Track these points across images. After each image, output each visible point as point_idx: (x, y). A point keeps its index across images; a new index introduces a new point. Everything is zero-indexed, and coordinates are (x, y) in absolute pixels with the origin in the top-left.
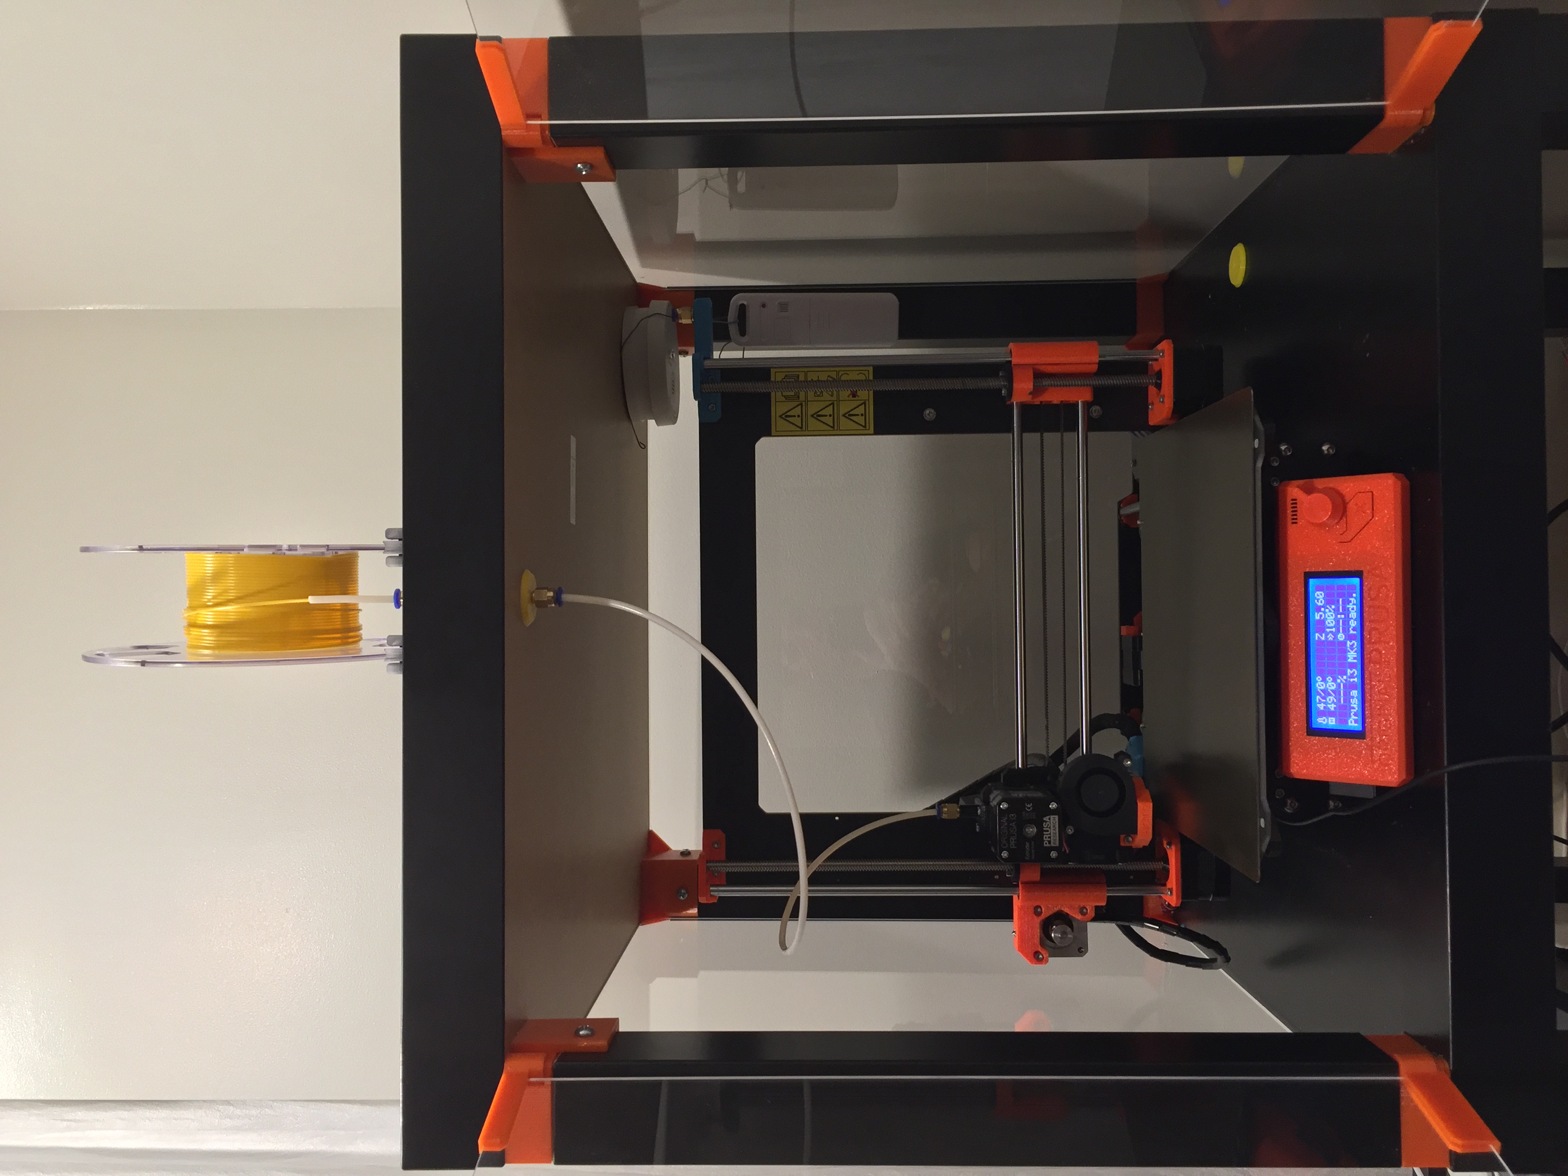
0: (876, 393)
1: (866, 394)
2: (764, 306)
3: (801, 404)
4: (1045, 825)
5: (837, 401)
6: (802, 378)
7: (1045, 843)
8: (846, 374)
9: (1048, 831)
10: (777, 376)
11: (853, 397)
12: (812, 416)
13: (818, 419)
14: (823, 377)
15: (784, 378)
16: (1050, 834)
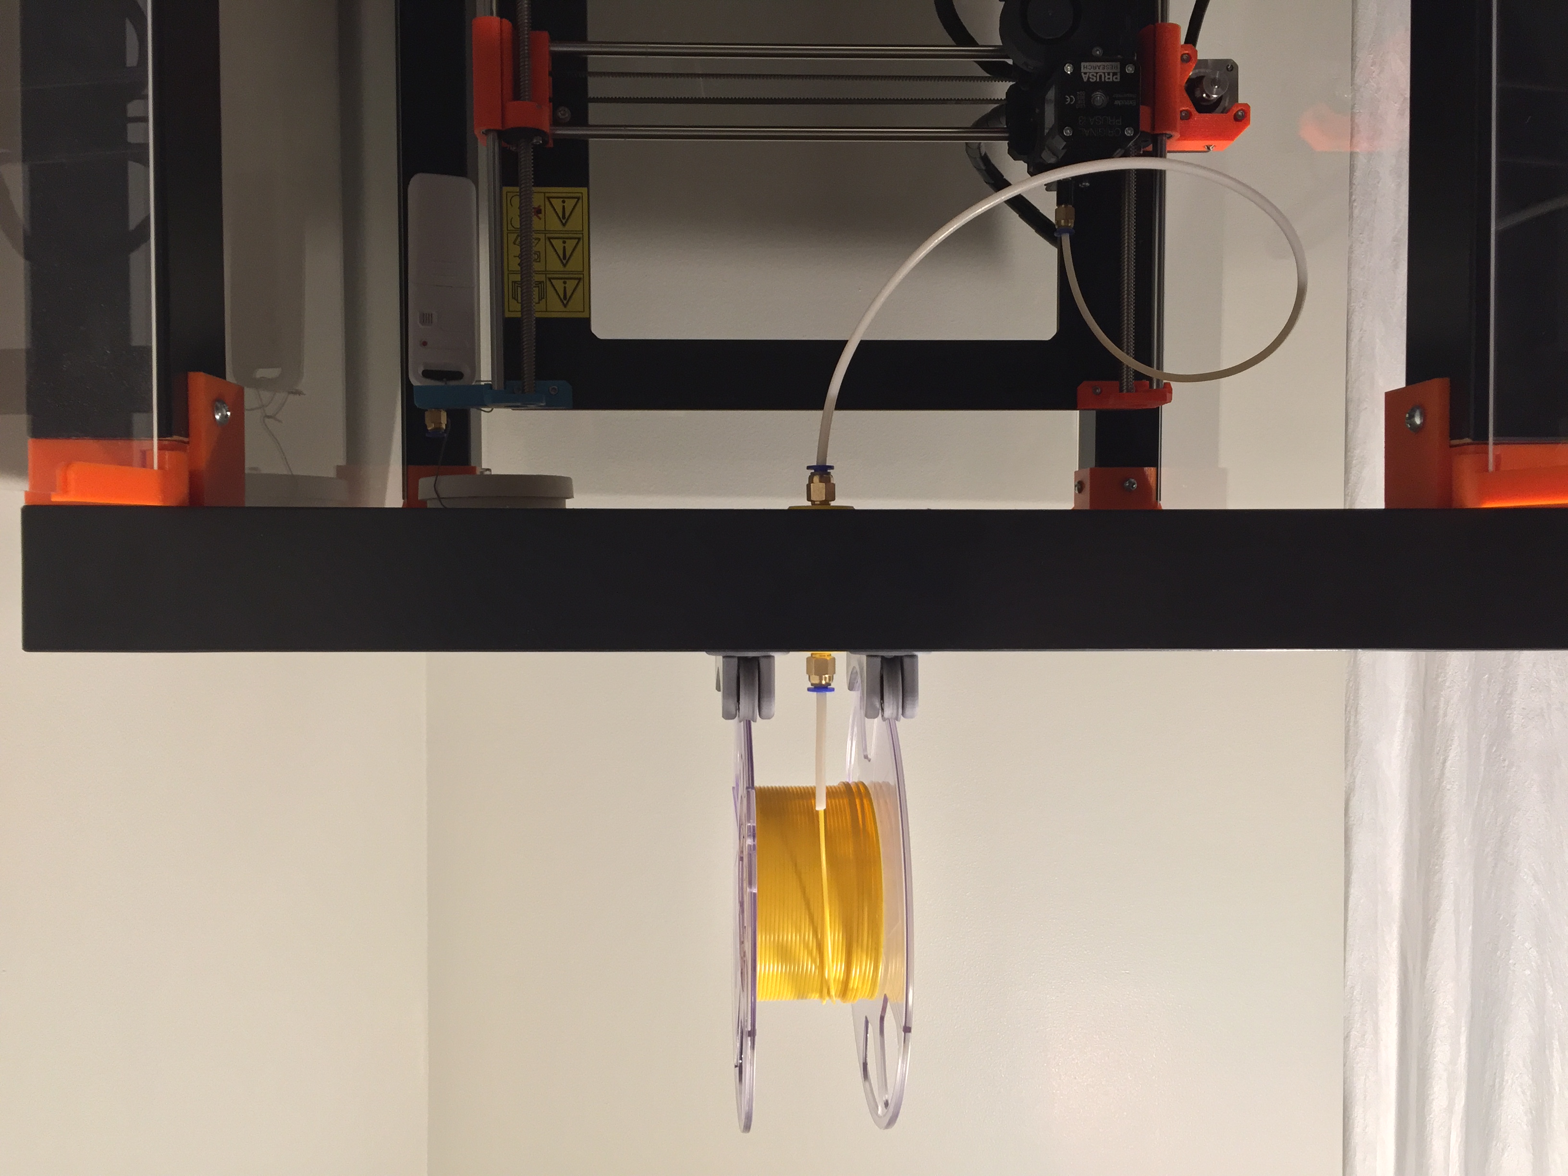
0: (537, 184)
1: (538, 199)
2: (425, 344)
3: (550, 279)
4: (1093, 79)
5: (545, 234)
6: (518, 278)
7: (1116, 80)
8: (511, 221)
9: (1101, 76)
10: (514, 309)
11: (541, 213)
12: (565, 265)
13: (569, 259)
14: (516, 250)
15: (517, 300)
16: (1104, 73)
